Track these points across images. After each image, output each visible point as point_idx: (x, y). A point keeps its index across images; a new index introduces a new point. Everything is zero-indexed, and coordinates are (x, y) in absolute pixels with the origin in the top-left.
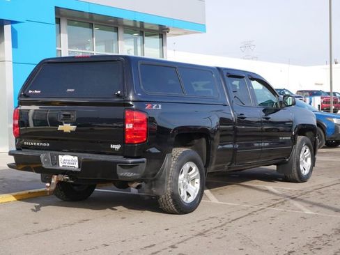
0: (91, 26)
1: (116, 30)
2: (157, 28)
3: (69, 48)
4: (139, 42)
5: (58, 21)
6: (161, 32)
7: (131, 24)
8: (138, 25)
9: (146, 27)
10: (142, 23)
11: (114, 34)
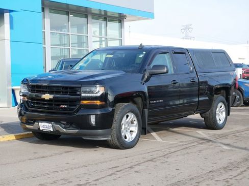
0: (67, 14)
1: (86, 16)
2: (117, 16)
3: (51, 30)
4: (103, 25)
5: (43, 10)
6: (120, 19)
7: (97, 12)
8: (103, 13)
9: (109, 14)
10: (105, 12)
11: (85, 19)
